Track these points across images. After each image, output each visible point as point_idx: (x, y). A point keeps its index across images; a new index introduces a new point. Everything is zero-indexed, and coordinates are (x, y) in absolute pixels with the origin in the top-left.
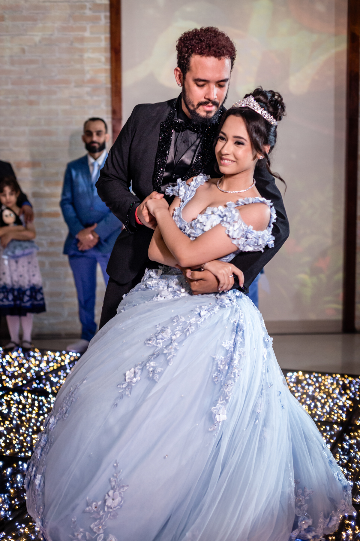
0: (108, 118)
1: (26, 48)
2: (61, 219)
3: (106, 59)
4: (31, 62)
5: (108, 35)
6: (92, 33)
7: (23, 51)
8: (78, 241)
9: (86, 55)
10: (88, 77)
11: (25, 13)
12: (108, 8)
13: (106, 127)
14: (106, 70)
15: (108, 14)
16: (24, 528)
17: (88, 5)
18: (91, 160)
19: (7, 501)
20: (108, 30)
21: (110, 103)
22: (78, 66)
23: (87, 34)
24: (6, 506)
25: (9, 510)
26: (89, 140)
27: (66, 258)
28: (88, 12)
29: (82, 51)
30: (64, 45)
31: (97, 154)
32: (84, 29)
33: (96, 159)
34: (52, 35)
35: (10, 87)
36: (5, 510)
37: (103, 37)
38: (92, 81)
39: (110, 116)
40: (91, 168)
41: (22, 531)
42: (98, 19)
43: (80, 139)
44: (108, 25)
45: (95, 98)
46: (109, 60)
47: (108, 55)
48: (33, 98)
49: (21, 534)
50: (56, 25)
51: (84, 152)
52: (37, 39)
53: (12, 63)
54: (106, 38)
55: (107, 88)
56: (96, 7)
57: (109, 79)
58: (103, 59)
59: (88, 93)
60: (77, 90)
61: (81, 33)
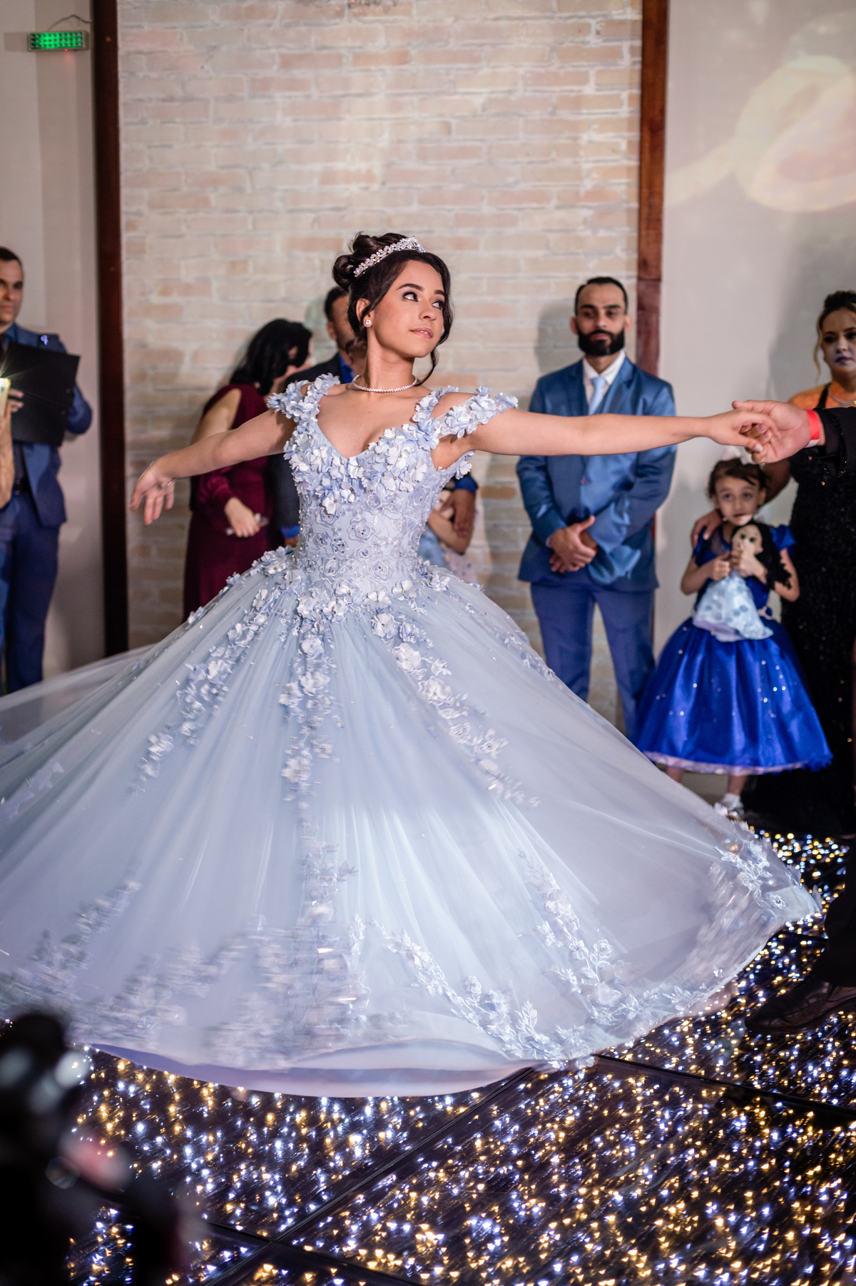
0: (629, 277)
1: (454, 122)
2: (518, 503)
3: (630, 143)
4: (464, 152)
5: (636, 91)
6: (599, 87)
7: (447, 128)
8: (551, 552)
9: (585, 137)
10: (588, 185)
11: (453, 45)
12: (638, 28)
13: (626, 299)
14: (629, 169)
15: (638, 43)
16: (436, 1170)
17: (594, 24)
18: (590, 372)
19: (398, 1109)
20: (637, 79)
21: (634, 245)
22: (567, 162)
23: (589, 90)
24: (397, 1121)
25: (403, 1129)
26: (587, 326)
27: (526, 589)
28: (593, 41)
29: (576, 127)
30: (537, 115)
31: (603, 360)
32: (584, 80)
33: (600, 372)
34: (510, 92)
35: (415, 208)
36: (395, 1127)
37: (625, 95)
38: (596, 194)
39: (634, 273)
40: (589, 390)
41: (432, 1175)
42: (616, 54)
43: (565, 324)
44: (638, 67)
45: (602, 233)
46: (636, 148)
47: (635, 135)
48: (463, 232)
49: (430, 1181)
50: (521, 71)
51: (576, 354)
52: (478, 101)
53: (422, 156)
54: (630, 97)
55: (629, 210)
56: (612, 28)
57: (634, 190)
58: (623, 145)
59: (585, 222)
60: (561, 214)
61: (575, 88)
